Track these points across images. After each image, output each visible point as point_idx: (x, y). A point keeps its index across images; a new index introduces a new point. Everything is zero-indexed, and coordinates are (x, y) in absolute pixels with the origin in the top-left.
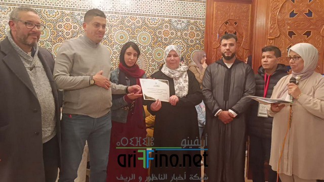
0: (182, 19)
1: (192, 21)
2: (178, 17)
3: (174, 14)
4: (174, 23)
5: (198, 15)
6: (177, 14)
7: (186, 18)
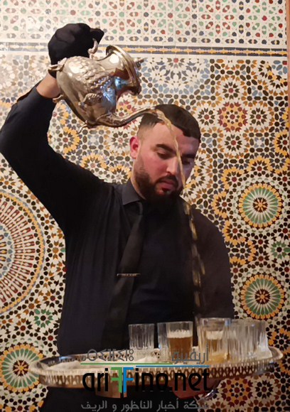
0: (187, 58)
1: (231, 62)
2: (169, 49)
3: (151, 37)
4: (153, 74)
5: (253, 37)
6: (166, 36)
7: (206, 51)
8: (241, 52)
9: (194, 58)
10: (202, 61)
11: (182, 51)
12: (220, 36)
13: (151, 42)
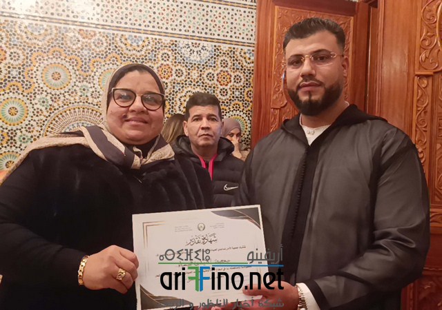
1: (225, 47)
2: (192, 37)
3: (183, 29)
4: (183, 51)
5: (237, 35)
6: (191, 30)
7: (212, 40)
8: (231, 42)
9: (205, 44)
10: (209, 46)
11: (200, 39)
12: (220, 32)
13: (183, 32)
